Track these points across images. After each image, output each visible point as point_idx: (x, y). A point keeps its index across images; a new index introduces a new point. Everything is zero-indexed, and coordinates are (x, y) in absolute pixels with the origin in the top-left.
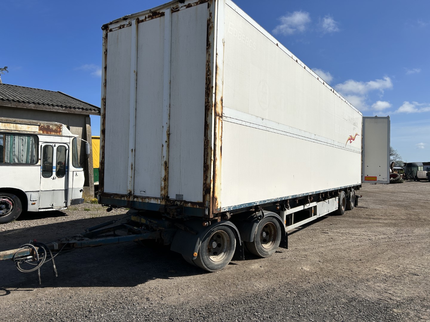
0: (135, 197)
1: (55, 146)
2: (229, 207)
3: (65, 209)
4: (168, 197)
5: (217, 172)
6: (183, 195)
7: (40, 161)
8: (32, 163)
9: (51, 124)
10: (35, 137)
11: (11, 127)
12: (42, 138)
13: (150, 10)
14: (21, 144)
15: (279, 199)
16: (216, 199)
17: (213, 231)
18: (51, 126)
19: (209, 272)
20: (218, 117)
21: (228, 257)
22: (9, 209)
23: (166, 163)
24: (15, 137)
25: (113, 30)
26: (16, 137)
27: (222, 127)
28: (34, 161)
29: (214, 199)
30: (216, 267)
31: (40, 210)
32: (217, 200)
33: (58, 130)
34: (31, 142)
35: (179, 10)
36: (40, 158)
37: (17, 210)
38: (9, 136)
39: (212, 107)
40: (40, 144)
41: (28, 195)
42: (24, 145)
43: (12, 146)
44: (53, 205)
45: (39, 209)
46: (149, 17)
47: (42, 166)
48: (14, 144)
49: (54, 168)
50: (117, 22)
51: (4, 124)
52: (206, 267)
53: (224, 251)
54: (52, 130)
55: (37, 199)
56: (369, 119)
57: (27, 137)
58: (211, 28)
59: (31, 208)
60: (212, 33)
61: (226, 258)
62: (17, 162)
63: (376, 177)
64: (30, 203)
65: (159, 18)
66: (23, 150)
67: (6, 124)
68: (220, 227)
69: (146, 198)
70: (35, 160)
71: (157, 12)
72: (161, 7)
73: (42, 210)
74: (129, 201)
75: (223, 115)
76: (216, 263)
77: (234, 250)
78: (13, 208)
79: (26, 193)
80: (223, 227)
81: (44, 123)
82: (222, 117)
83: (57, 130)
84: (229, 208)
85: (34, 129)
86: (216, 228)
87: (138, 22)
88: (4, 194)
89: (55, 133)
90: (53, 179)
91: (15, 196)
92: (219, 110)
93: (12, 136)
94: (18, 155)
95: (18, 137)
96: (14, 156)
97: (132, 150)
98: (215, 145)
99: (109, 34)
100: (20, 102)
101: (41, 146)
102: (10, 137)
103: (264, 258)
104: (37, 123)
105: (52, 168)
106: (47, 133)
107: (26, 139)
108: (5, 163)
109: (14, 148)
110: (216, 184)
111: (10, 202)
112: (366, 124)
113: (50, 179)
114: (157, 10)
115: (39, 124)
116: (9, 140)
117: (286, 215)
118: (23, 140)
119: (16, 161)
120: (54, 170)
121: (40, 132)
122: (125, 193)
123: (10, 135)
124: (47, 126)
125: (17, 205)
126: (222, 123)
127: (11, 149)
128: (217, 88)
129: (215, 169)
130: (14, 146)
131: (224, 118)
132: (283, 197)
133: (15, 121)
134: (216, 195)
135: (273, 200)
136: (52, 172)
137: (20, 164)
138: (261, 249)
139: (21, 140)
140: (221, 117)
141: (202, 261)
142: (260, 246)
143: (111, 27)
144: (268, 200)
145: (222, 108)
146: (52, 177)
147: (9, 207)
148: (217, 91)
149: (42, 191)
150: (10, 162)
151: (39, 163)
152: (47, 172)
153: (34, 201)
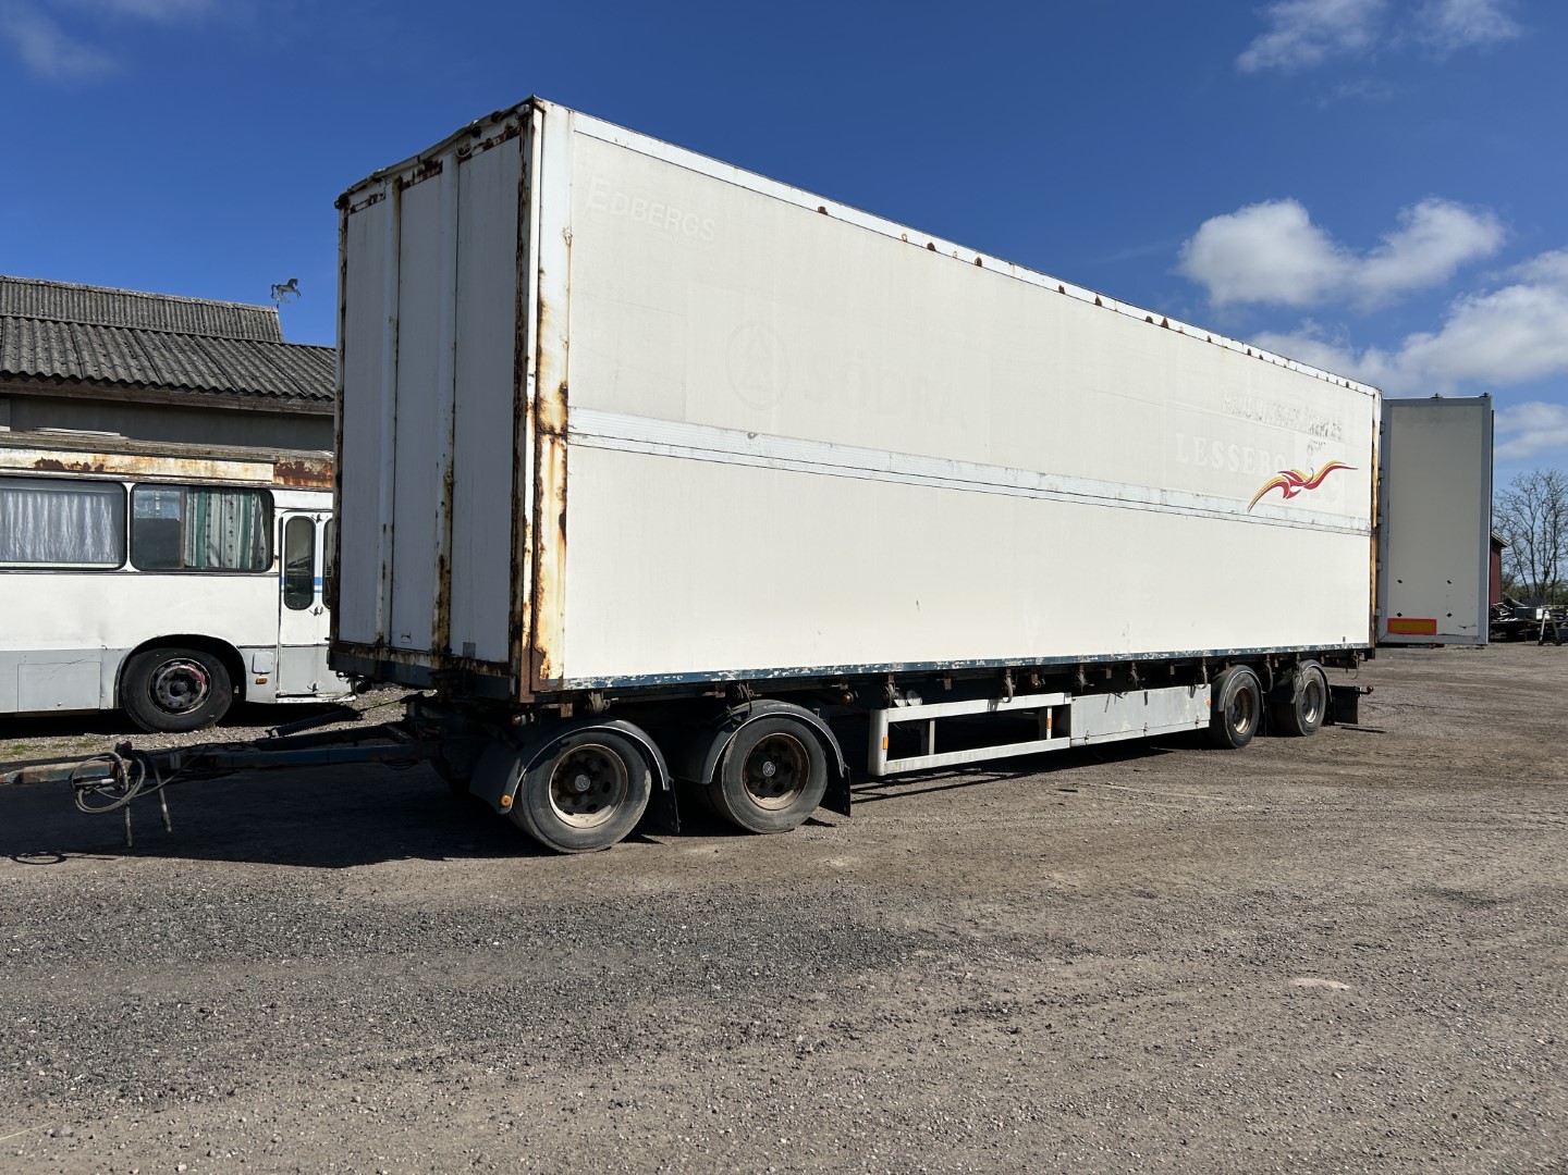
0: (393, 651)
1: (319, 520)
2: (597, 678)
3: (350, 699)
4: (448, 649)
5: (544, 584)
6: (474, 644)
7: (277, 562)
8: (258, 567)
9: (307, 459)
10: (264, 493)
11: (200, 469)
12: (282, 499)
13: (419, 157)
14: (228, 516)
15: (837, 670)
16: (544, 655)
17: (568, 743)
18: (307, 465)
19: (555, 853)
20: (546, 439)
21: (620, 819)
22: (197, 692)
23: (442, 561)
24: (210, 498)
25: (357, 208)
26: (213, 495)
27: (565, 463)
28: (260, 562)
29: (537, 655)
30: (576, 842)
31: (280, 701)
32: (545, 657)
33: (329, 474)
34: (253, 509)
35: (470, 156)
36: (276, 553)
37: (219, 696)
38: (196, 495)
39: (527, 410)
40: (278, 513)
41: (246, 656)
42: (234, 517)
43: (204, 524)
44: (314, 689)
45: (278, 696)
46: (420, 173)
47: (283, 575)
48: (209, 515)
49: (316, 581)
50: (363, 187)
51: (180, 461)
52: (542, 838)
53: (613, 802)
54: (309, 476)
55: (272, 668)
56: (1406, 409)
57: (242, 497)
58: (524, 203)
59: (255, 694)
60: (526, 218)
61: (613, 820)
62: (217, 565)
63: (1434, 622)
64: (251, 678)
65: (437, 176)
66: (231, 532)
67: (187, 461)
68: (590, 734)
69: (410, 654)
70: (264, 559)
71: (434, 160)
72: (437, 150)
73: (286, 701)
74: (377, 662)
75: (570, 430)
76: (577, 831)
77: (645, 803)
78: (208, 691)
79: (241, 651)
80: (604, 735)
81: (288, 456)
82: (564, 434)
83: (324, 475)
84: (599, 681)
85: (263, 473)
86: (577, 736)
87: (401, 186)
88: (182, 651)
89: (320, 484)
90: (316, 613)
91: (213, 658)
92: (552, 416)
93: (203, 493)
94: (218, 547)
95: (218, 495)
96: (208, 547)
97: (385, 526)
98: (537, 512)
99: (351, 218)
100: (264, 395)
101: (281, 519)
102: (199, 497)
103: (759, 834)
104: (269, 456)
105: (311, 581)
106: (298, 483)
107: (239, 501)
108: (186, 567)
109: (209, 526)
110: (541, 616)
111: (199, 674)
112: (1396, 429)
113: (307, 613)
114: (431, 157)
115: (273, 459)
116: (196, 505)
117: (890, 724)
118: (231, 504)
119: (215, 562)
120: (318, 588)
121: (278, 481)
122: (371, 639)
123: (199, 492)
124: (296, 463)
125: (218, 685)
126: (566, 451)
127: (199, 530)
128: (544, 359)
129: (538, 576)
130: (210, 521)
131: (573, 439)
132: (859, 664)
133: (209, 453)
134: (543, 642)
135: (806, 671)
136: (312, 592)
137: (223, 570)
138: (747, 807)
139: (228, 504)
140: (560, 435)
141: (530, 819)
142: (743, 798)
143: (354, 200)
144: (783, 670)
145: (567, 413)
146: (312, 608)
147: (197, 687)
148: (543, 369)
149: (284, 646)
150: (197, 566)
151: (275, 569)
152: (297, 593)
153: (261, 673)
